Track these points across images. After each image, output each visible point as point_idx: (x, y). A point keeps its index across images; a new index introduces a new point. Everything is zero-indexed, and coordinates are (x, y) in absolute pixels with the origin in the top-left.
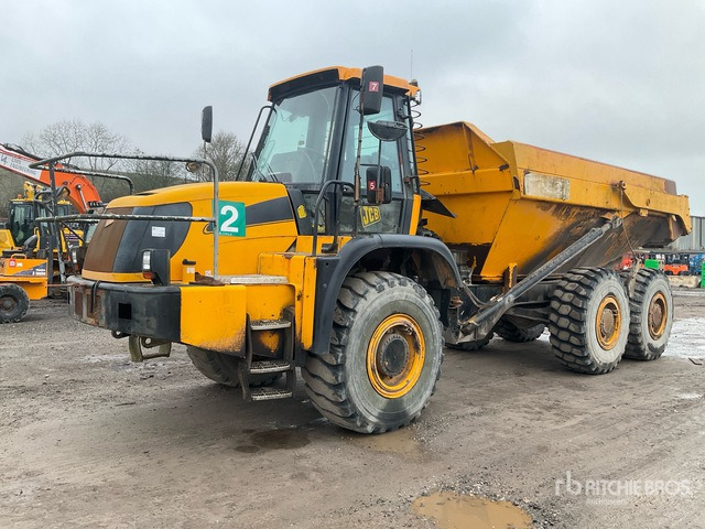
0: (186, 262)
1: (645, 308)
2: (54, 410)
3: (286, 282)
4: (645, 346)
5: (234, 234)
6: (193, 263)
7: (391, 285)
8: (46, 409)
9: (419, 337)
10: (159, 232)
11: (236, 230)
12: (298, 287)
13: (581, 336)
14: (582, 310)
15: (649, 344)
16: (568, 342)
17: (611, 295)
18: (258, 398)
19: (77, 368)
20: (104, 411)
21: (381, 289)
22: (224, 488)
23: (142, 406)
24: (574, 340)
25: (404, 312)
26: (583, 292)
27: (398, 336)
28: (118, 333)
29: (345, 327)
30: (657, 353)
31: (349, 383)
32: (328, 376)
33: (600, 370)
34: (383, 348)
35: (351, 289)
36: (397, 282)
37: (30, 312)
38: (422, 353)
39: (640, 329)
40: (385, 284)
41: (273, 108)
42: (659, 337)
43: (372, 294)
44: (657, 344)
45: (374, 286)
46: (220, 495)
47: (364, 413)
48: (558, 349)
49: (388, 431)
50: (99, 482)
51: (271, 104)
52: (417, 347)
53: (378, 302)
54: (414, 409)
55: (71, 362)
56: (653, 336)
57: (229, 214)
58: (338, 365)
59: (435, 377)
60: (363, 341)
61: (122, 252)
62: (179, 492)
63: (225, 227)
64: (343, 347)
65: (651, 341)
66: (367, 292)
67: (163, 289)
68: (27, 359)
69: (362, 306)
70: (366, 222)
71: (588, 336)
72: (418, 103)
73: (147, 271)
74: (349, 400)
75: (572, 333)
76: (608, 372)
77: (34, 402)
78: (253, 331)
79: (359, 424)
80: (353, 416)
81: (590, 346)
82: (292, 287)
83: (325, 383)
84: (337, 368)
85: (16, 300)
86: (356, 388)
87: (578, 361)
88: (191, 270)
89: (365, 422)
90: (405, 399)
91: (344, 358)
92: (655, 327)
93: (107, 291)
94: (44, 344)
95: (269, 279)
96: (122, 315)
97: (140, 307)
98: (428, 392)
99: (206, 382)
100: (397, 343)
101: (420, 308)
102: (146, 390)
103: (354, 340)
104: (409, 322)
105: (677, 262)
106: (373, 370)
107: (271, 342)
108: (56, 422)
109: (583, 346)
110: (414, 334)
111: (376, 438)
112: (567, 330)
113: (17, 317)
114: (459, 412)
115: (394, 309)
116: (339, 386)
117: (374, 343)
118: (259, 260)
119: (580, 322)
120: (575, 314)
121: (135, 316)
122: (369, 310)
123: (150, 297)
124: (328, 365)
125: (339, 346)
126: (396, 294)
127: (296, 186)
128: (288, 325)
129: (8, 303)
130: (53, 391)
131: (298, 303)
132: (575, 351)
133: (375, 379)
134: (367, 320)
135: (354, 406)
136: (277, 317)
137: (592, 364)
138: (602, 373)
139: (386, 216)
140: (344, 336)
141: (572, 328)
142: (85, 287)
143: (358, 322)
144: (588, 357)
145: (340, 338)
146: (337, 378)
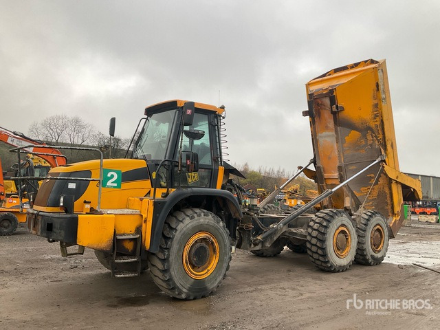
0: (85, 202)
1: (369, 234)
2: (17, 283)
3: (139, 213)
4: (369, 257)
5: (114, 187)
6: (89, 203)
7: (199, 216)
8: (12, 282)
9: (216, 245)
10: (72, 186)
11: (116, 185)
12: (144, 216)
13: (324, 249)
14: (324, 234)
15: (372, 256)
16: (316, 253)
17: (343, 225)
18: (119, 276)
19: (36, 261)
20: (43, 284)
21: (192, 218)
22: (93, 323)
23: (66, 282)
24: (320, 252)
25: (207, 231)
26: (325, 224)
27: (203, 244)
28: (51, 240)
29: (170, 238)
30: (378, 261)
31: (171, 270)
32: (160, 265)
33: (337, 270)
34: (193, 251)
35: (176, 218)
36: (202, 214)
37: (18, 230)
38: (218, 255)
39: (365, 247)
40: (195, 215)
41: (147, 119)
42: (379, 251)
43: (187, 220)
44: (379, 255)
45: (188, 216)
46: (89, 327)
47: (180, 287)
48: (312, 257)
49: (195, 299)
50: (29, 319)
51: (146, 117)
52: (215, 251)
53: (190, 225)
54: (211, 286)
55: (34, 258)
56: (374, 251)
57: (112, 176)
58: (165, 259)
59: (225, 269)
60: (180, 246)
61: (52, 196)
62: (68, 325)
63: (109, 183)
64: (168, 249)
65: (373, 254)
66: (184, 219)
67: (69, 216)
68: (10, 256)
69: (180, 227)
70: (190, 181)
71: (328, 249)
72: (224, 118)
73: (62, 206)
74: (171, 279)
75: (319, 248)
76: (342, 271)
77: (7, 279)
78: (117, 239)
79: (177, 293)
80: (173, 288)
81: (329, 255)
82: (142, 216)
83: (159, 269)
84: (164, 261)
85: (10, 222)
86: (175, 273)
87: (323, 264)
88: (88, 206)
89: (180, 292)
90: (206, 280)
91: (169, 255)
92: (376, 245)
93: (42, 216)
94: (22, 248)
95: (129, 211)
96: (49, 229)
97: (57, 225)
98: (221, 277)
99: (106, 271)
100: (202, 248)
101: (217, 229)
102: (71, 274)
103: (175, 246)
104: (210, 236)
105: (429, 207)
106: (186, 263)
107: (129, 246)
108: (15, 289)
109: (325, 255)
110: (213, 243)
111: (187, 302)
112: (316, 245)
113: (10, 232)
114: (241, 290)
115: (200, 229)
116: (165, 271)
117: (187, 248)
118: (128, 201)
119: (323, 241)
120: (320, 237)
121: (54, 230)
122: (185, 229)
123: (62, 220)
124: (160, 259)
125: (166, 249)
126: (202, 220)
127: (153, 161)
128: (138, 236)
129: (6, 224)
130: (18, 273)
131: (144, 225)
132: (321, 258)
133: (188, 268)
134: (183, 234)
135: (174, 283)
136: (133, 232)
137: (331, 266)
138: (338, 272)
139: (202, 178)
140: (169, 243)
141: (318, 244)
142: (33, 214)
143: (177, 235)
144: (328, 262)
145: (167, 244)
146: (164, 267)
